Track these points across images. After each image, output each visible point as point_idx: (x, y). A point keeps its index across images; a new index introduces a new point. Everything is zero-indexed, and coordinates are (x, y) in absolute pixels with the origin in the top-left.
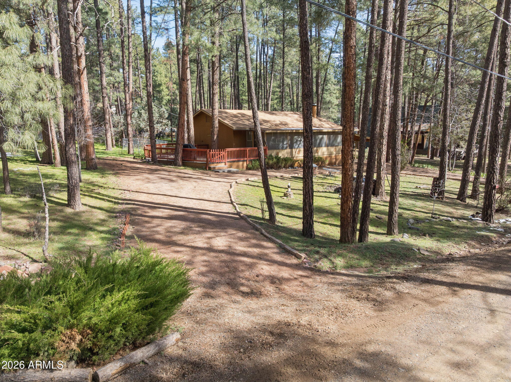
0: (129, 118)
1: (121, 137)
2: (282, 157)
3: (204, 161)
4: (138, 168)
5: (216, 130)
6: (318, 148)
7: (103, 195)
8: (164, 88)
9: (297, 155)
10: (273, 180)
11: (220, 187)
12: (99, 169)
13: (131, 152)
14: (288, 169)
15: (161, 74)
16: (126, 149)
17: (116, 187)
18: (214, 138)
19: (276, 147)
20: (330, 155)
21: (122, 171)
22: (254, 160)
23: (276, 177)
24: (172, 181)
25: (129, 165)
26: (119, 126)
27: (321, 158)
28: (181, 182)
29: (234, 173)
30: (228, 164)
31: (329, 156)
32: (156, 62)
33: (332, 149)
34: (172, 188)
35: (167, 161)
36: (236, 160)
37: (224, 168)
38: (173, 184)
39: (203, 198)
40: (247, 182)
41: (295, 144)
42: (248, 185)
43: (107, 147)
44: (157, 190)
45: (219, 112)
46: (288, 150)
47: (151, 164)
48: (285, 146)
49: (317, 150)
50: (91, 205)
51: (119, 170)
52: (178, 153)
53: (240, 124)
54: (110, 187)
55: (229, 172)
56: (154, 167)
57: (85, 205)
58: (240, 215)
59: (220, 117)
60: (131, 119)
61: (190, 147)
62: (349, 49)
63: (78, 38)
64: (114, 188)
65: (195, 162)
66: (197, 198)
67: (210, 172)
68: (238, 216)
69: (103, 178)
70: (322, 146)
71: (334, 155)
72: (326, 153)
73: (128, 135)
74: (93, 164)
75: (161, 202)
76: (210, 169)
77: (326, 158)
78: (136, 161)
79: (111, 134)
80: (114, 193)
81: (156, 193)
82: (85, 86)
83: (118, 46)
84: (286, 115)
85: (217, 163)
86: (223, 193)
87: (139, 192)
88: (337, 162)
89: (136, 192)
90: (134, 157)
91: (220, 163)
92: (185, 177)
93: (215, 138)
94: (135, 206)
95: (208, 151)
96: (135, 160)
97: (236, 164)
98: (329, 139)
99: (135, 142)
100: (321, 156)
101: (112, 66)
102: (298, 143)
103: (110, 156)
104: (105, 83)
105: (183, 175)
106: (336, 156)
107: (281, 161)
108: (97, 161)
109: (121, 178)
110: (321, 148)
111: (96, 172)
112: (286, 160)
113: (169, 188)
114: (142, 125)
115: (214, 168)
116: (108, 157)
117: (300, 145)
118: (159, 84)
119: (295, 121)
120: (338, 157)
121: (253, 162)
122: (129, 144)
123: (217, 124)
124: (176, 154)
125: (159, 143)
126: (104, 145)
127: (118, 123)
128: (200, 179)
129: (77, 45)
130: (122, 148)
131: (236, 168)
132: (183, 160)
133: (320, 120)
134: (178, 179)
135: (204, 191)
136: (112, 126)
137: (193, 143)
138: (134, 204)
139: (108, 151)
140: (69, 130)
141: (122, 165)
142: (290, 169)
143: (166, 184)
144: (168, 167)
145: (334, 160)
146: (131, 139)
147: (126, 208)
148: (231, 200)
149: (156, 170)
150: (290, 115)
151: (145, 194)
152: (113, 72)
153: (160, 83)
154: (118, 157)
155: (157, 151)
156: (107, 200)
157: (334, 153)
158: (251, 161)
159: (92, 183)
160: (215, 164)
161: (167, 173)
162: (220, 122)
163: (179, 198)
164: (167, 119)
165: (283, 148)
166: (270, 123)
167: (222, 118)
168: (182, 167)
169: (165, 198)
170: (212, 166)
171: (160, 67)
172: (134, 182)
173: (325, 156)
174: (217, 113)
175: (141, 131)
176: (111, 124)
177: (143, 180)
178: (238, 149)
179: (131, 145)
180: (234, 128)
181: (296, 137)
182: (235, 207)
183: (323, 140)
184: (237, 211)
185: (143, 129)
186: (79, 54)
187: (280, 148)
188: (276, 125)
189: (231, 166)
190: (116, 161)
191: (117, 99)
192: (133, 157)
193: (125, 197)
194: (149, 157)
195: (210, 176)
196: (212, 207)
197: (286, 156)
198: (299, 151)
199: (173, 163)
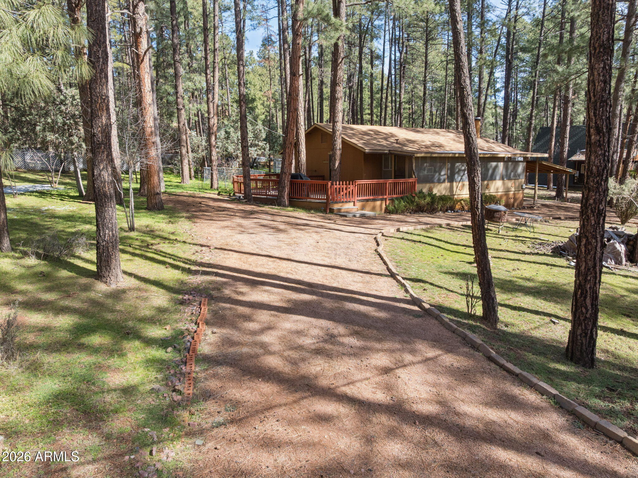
0: (213, 138)
1: (203, 165)
2: (437, 195)
3: (322, 199)
4: (225, 209)
5: (338, 153)
6: (490, 182)
7: (165, 254)
8: (259, 104)
9: (459, 192)
10: (438, 232)
11: (360, 243)
12: (166, 209)
13: (215, 186)
14: (446, 213)
15: (255, 86)
16: (208, 182)
17: (189, 241)
18: (334, 165)
19: (429, 180)
20: (507, 191)
21: (201, 213)
22: (397, 198)
23: (440, 226)
24: (279, 230)
25: (211, 203)
26: (200, 151)
27: (495, 197)
28: (294, 233)
29: (370, 218)
30: (359, 205)
31: (506, 195)
32: (249, 69)
33: (510, 184)
34: (281, 244)
35: (267, 198)
36: (372, 197)
37: (354, 211)
38: (282, 236)
39: (337, 264)
40: (400, 235)
41: (456, 176)
42: (403, 238)
43: (183, 178)
44: (255, 246)
45: (343, 127)
46: (447, 184)
47: (243, 203)
48: (442, 178)
49: (488, 185)
50: (140, 274)
51: (195, 211)
52: (284, 187)
53: (373, 144)
54: (179, 238)
55: (363, 216)
56: (249, 208)
57: (130, 274)
58: (420, 306)
59: (344, 134)
60: (216, 139)
61: (302, 178)
63: (137, 5)
64: (184, 242)
65: (308, 200)
66: (326, 263)
67: (332, 216)
68: (416, 308)
69: (171, 225)
70: (495, 179)
71: (512, 192)
72: (501, 190)
73: (211, 161)
74: (157, 201)
75: (265, 271)
76: (332, 211)
77: (501, 197)
78: (222, 198)
79: (189, 161)
80: (184, 252)
81: (255, 252)
82: (146, 80)
83: (200, 39)
84: (437, 133)
85: (343, 202)
86: (369, 254)
87: (225, 250)
88: (516, 204)
89: (221, 249)
90: (219, 192)
91: (346, 202)
92: (297, 225)
93: (337, 164)
94: (218, 279)
95: (329, 184)
96: (219, 197)
97: (371, 204)
98: (506, 168)
99: (220, 172)
100: (494, 194)
101: (192, 66)
102: (462, 174)
103: (185, 191)
104: (181, 90)
105: (293, 220)
106: (514, 194)
107: (437, 201)
108: (163, 197)
109: (198, 224)
110: (494, 182)
111: (161, 214)
112: (443, 198)
113: (275, 243)
114: (231, 149)
115: (339, 210)
116: (183, 192)
117: (464, 177)
118: (252, 98)
119: (452, 142)
120: (517, 196)
121: (396, 202)
122: (212, 174)
123: (339, 144)
124: (280, 188)
125: (254, 173)
126: (179, 176)
127: (198, 147)
128: (322, 227)
129: (136, 16)
130: (203, 180)
131: (370, 211)
132: (290, 198)
133: (487, 142)
134: (288, 227)
135: (335, 250)
136: (190, 150)
137: (304, 171)
138: (217, 274)
139: (184, 184)
140: (100, 135)
141: (200, 203)
142: (450, 213)
143: (270, 236)
144: (271, 208)
145: (512, 200)
146: (215, 168)
147: (202, 282)
148: (389, 269)
149: (252, 213)
150: (442, 133)
151: (236, 255)
152: (192, 76)
153: (254, 97)
154: (197, 193)
155: (253, 184)
156: (169, 264)
157: (513, 189)
158: (392, 200)
159: (151, 232)
160: (341, 204)
161: (269, 217)
162: (344, 142)
163: (295, 263)
164: (264, 140)
165: (439, 182)
166: (417, 144)
167: (348, 136)
168: (289, 209)
169: (270, 263)
170: (336, 207)
171: (253, 77)
172: (218, 231)
173: (500, 194)
174: (341, 129)
175: (228, 158)
176: (189, 147)
177: (233, 228)
178: (375, 181)
179: (215, 177)
180: (367, 150)
181: (457, 164)
182: (403, 285)
183: (497, 170)
184: (411, 295)
185: (232, 154)
186: (138, 30)
187: (436, 180)
188: (427, 147)
189: (363, 208)
190: (193, 197)
191: (198, 113)
192: (217, 192)
193: (201, 258)
194: (241, 193)
195: (335, 223)
196: (359, 285)
197: (444, 193)
198: (463, 185)
199: (275, 201)
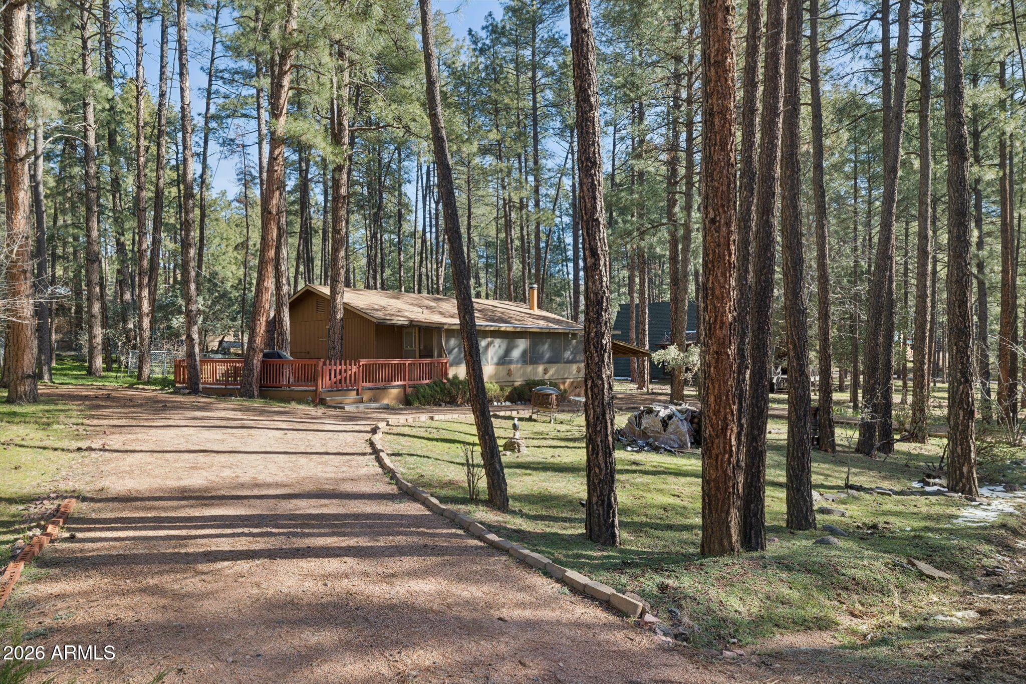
3: (309, 386)
5: (339, 324)
6: (548, 365)
9: (507, 378)
12: (43, 402)
13: (145, 376)
22: (420, 385)
29: (378, 410)
30: (364, 393)
33: (575, 368)
36: (384, 383)
37: (356, 402)
46: (491, 368)
49: (546, 369)
52: (251, 370)
54: (53, 435)
55: (369, 408)
56: (191, 399)
61: (280, 357)
62: (720, 15)
65: (289, 388)
67: (323, 408)
71: (579, 380)
76: (323, 402)
85: (340, 390)
86: (358, 444)
91: (346, 390)
93: (337, 340)
95: (321, 363)
97: (383, 392)
100: (554, 381)
103: (89, 383)
109: (94, 418)
115: (335, 401)
121: (420, 390)
122: (141, 359)
123: (339, 313)
124: (245, 371)
131: (382, 402)
132: (261, 386)
144: (228, 400)
148: (378, 457)
157: (579, 375)
158: (414, 388)
160: (337, 393)
168: (258, 400)
170: (328, 396)
172: (127, 424)
173: (562, 381)
178: (388, 361)
179: (145, 362)
180: (378, 319)
182: (391, 472)
184: (398, 481)
189: (371, 398)
194: (184, 383)
199: (237, 392)
